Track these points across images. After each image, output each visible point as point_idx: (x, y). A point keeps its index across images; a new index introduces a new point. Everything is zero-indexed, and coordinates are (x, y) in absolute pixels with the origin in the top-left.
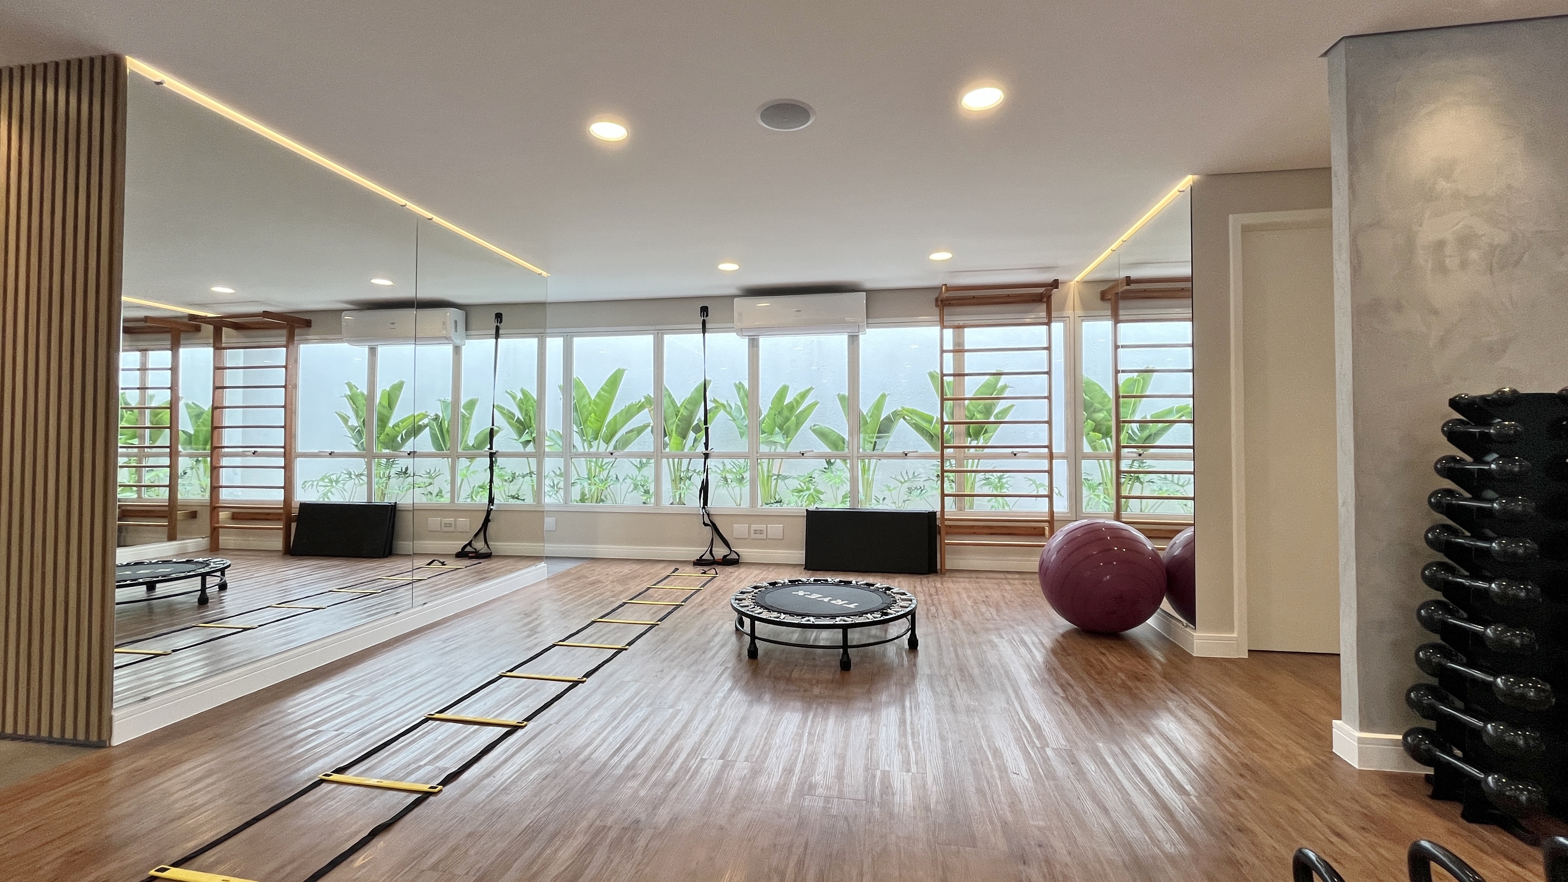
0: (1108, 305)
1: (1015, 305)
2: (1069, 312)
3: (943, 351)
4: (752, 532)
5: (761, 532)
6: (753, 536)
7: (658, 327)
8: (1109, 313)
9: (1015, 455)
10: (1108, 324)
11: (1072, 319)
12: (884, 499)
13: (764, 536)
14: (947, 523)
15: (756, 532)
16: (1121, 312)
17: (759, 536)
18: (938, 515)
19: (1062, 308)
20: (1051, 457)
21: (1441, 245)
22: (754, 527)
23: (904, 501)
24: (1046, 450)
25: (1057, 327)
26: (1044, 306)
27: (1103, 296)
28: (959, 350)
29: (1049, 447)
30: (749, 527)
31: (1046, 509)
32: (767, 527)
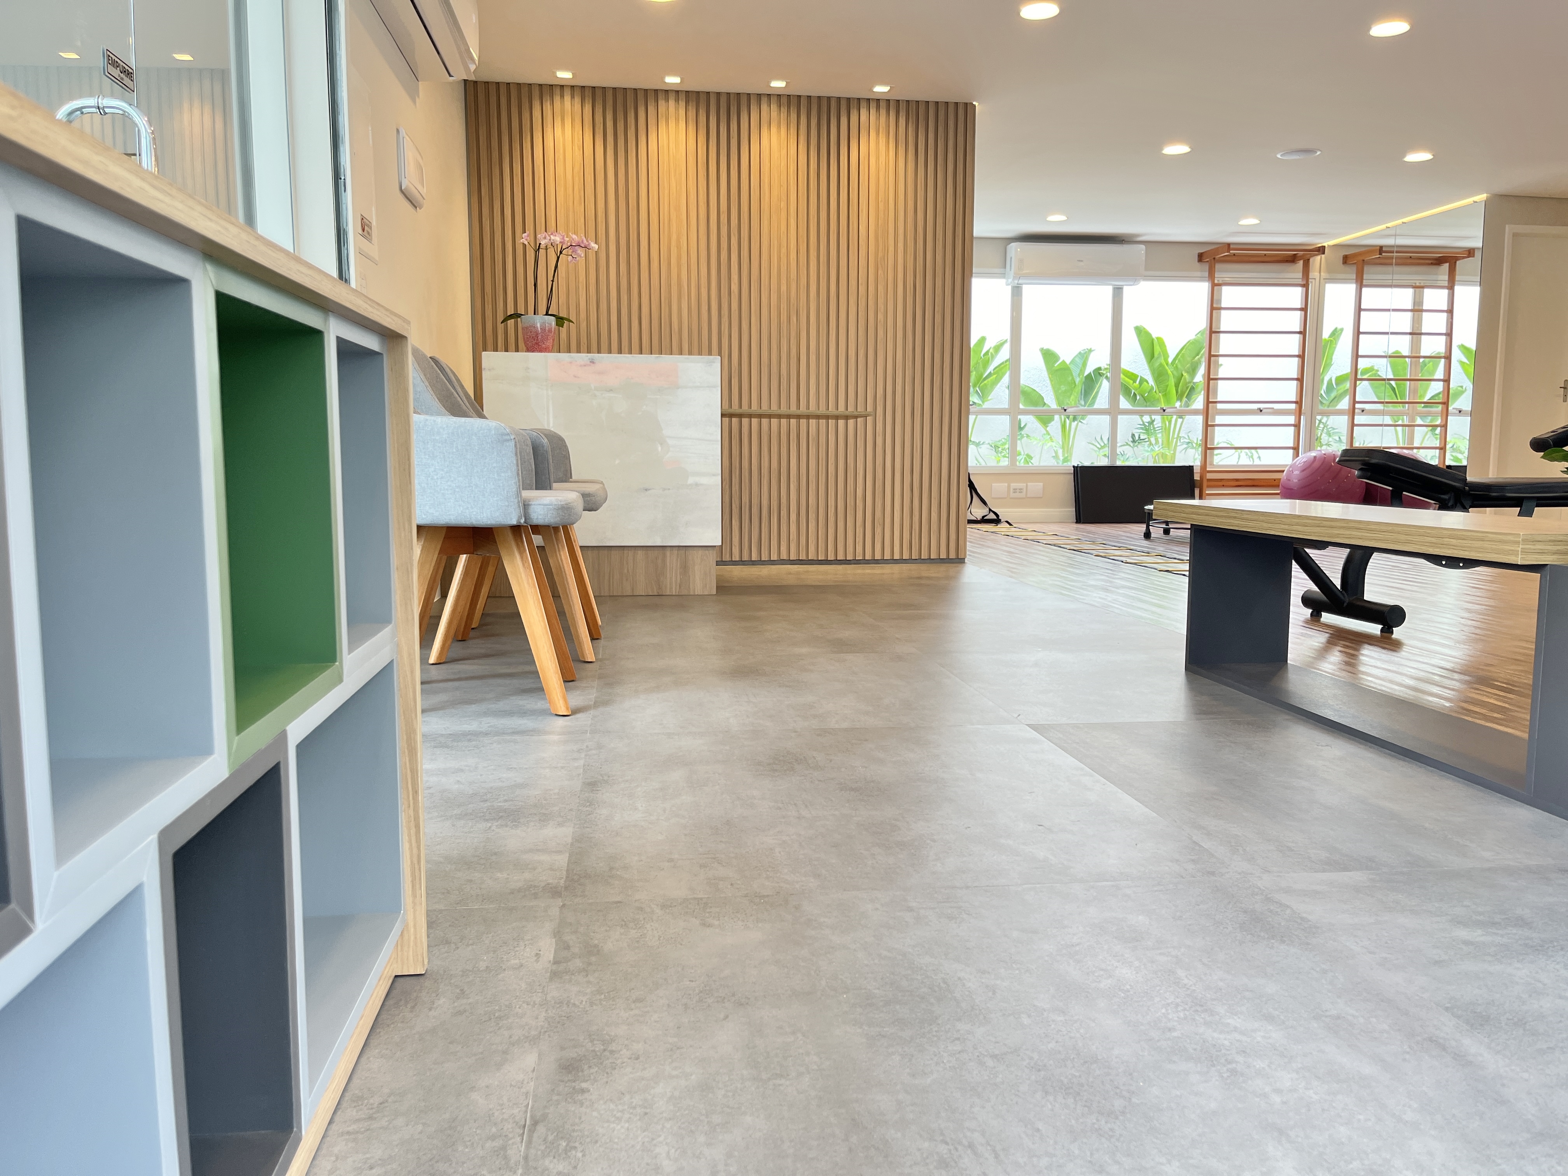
1: (1271, 264)
2: (1316, 274)
4: (1012, 490)
5: (1021, 490)
6: (1012, 495)
8: (1354, 276)
9: (1261, 411)
10: (1352, 288)
13: (1023, 495)
14: (1209, 474)
15: (1015, 491)
16: (1365, 277)
17: (1018, 495)
20: (1300, 413)
22: (1014, 485)
24: (1293, 406)
27: (1346, 260)
29: (1299, 403)
30: (1009, 487)
32: (1027, 485)
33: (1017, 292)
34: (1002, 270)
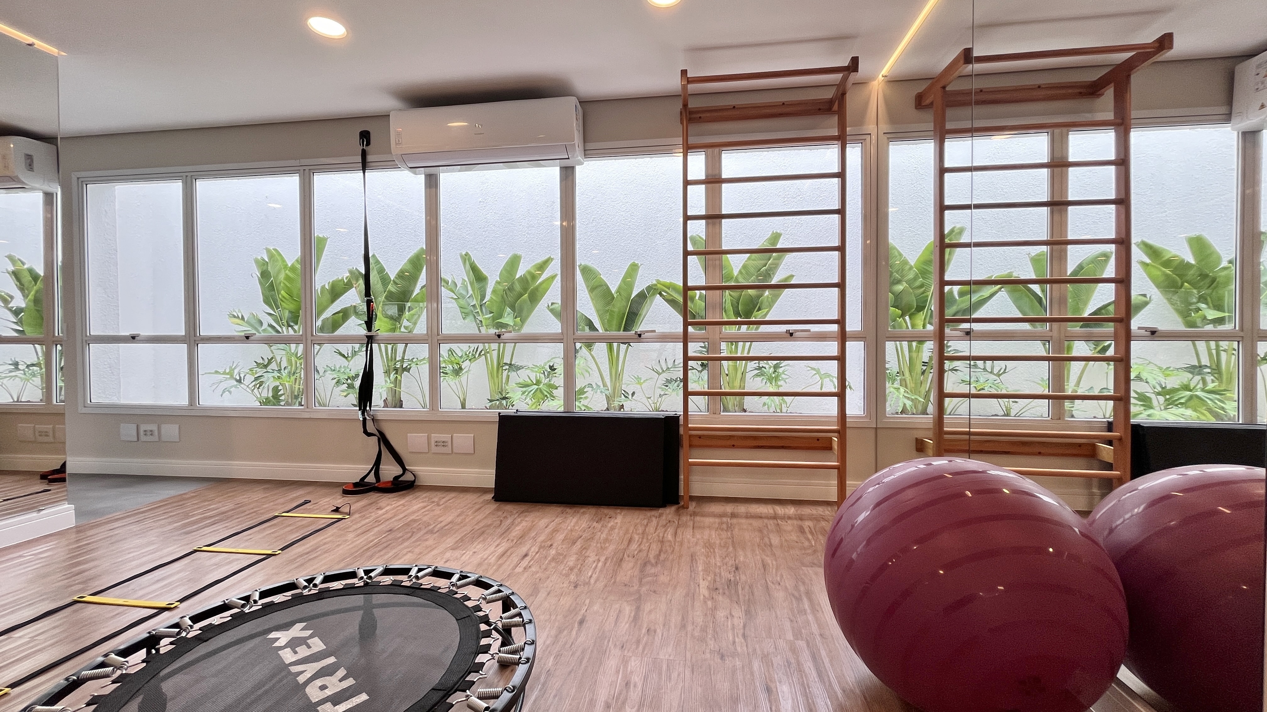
0: (929, 116)
1: (794, 118)
2: (871, 128)
4: (433, 444)
5: (444, 444)
6: (434, 449)
7: (305, 162)
9: (791, 334)
10: (927, 144)
11: (874, 137)
13: (448, 450)
14: (692, 432)
15: (437, 444)
17: (441, 450)
18: (681, 422)
19: (861, 121)
20: (843, 337)
22: (435, 437)
24: (835, 328)
25: (854, 153)
26: (835, 119)
27: (920, 102)
28: (712, 181)
29: (841, 322)
30: (429, 438)
31: (835, 413)
32: (453, 437)
33: (432, 182)
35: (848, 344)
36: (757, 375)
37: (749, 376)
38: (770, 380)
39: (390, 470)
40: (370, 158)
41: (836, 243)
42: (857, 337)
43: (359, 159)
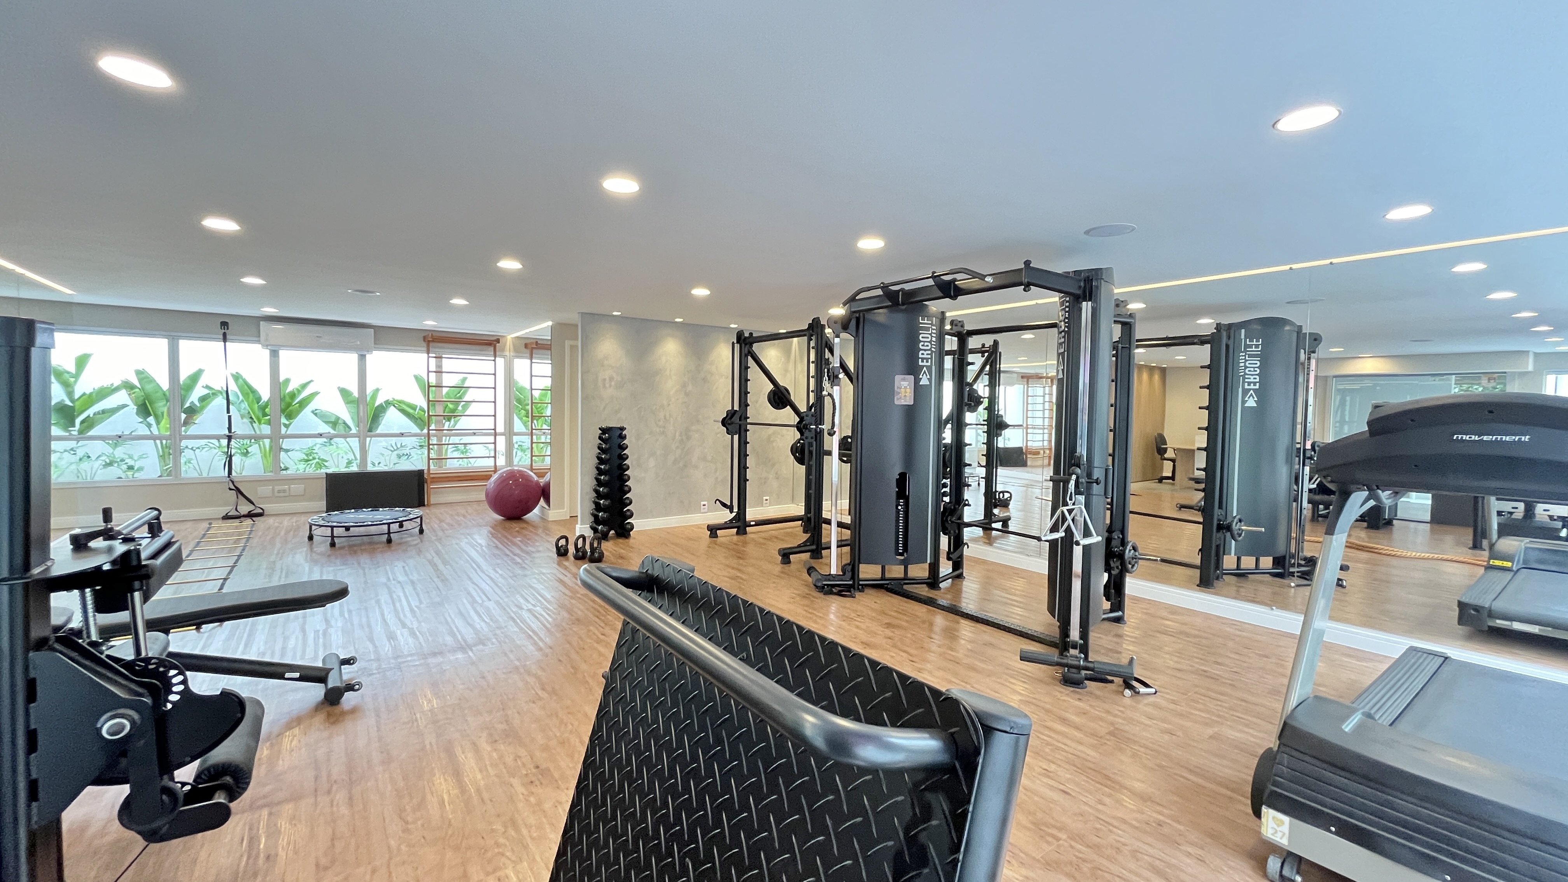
0: (528, 351)
2: (507, 353)
3: (429, 372)
4: (276, 492)
5: (284, 491)
6: (277, 494)
7: (172, 332)
8: (529, 356)
9: (473, 434)
11: (508, 357)
12: (379, 463)
13: (287, 494)
14: (432, 476)
15: (279, 492)
16: (534, 356)
17: (281, 494)
18: (425, 472)
19: (503, 350)
20: (495, 435)
21: (605, 380)
22: (277, 488)
23: (395, 464)
24: (492, 431)
25: (500, 361)
26: (492, 348)
27: (525, 347)
28: (439, 372)
29: (495, 429)
30: (273, 489)
31: (493, 464)
32: (289, 488)
33: (274, 354)
34: (256, 339)
35: (497, 437)
36: (455, 451)
37: (449, 451)
38: (463, 453)
39: (245, 508)
40: (228, 337)
41: (493, 400)
42: (501, 434)
43: (221, 337)
